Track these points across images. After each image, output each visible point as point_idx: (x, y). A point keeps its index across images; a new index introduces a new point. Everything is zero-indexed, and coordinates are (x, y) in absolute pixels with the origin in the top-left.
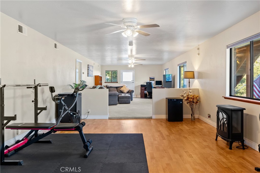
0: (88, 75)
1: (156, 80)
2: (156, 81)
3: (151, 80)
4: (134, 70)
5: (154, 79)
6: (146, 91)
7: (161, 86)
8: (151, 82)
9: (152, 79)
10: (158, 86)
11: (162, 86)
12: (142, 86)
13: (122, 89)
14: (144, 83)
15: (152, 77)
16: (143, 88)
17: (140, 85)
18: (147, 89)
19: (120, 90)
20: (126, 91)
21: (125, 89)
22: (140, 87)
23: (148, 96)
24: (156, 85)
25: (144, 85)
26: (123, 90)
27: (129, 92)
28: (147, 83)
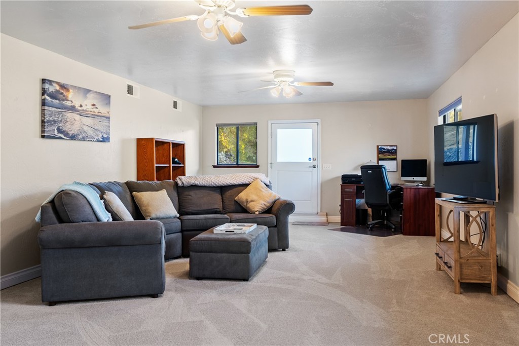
0: (43, 131)
1: (402, 155)
2: (403, 161)
3: (381, 156)
4: (319, 121)
5: (394, 152)
6: (363, 198)
7: (425, 179)
8: (381, 163)
9: (386, 153)
10: (411, 179)
11: (429, 180)
12: (347, 179)
13: (243, 196)
14: (355, 169)
15: (386, 144)
16: (352, 189)
17: (338, 178)
18: (363, 191)
19: (236, 201)
20: (257, 205)
21: (254, 197)
22: (340, 182)
23: (371, 222)
24: (402, 176)
25: (356, 176)
26: (247, 202)
27: (275, 209)
28: (364, 168)
